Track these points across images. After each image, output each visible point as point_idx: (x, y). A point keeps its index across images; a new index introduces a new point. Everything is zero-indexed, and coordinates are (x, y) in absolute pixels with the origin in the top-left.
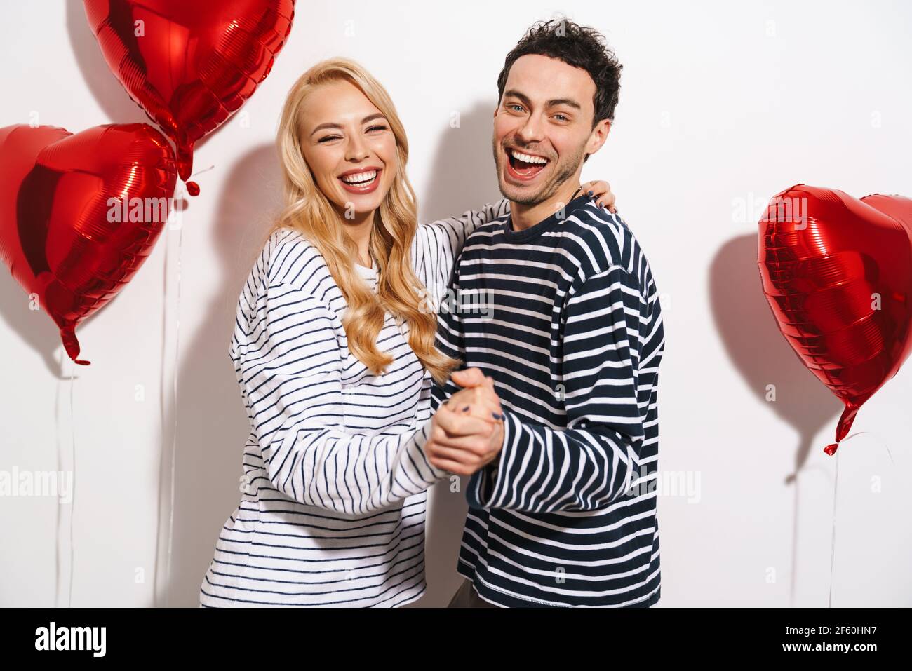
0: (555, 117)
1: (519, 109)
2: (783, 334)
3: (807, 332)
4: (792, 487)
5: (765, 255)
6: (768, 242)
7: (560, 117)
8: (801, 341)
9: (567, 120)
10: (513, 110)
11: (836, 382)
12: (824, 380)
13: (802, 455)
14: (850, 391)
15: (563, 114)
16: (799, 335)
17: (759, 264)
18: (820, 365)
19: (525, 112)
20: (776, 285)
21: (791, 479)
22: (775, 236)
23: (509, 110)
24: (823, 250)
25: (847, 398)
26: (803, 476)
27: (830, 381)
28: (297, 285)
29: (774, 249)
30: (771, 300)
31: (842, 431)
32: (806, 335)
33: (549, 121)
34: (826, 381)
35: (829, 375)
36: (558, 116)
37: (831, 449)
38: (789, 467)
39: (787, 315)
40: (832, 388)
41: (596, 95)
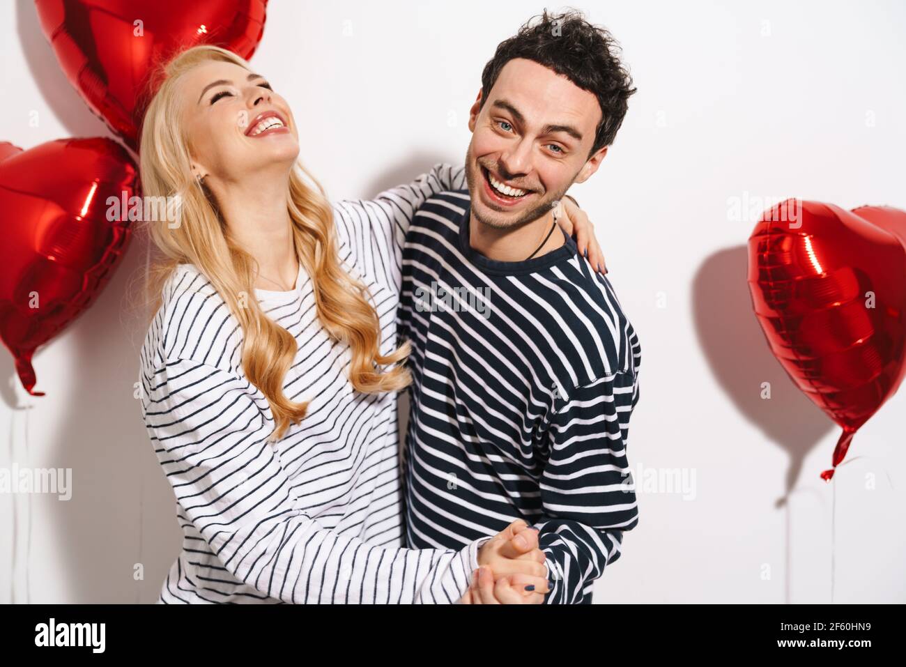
0: (549, 147)
1: (506, 127)
2: (775, 355)
3: (803, 354)
4: (783, 511)
5: (757, 274)
6: (761, 261)
7: (555, 148)
8: (796, 363)
9: (563, 152)
10: (499, 127)
11: (833, 405)
12: (818, 403)
13: (793, 477)
14: (848, 414)
15: (559, 145)
16: (793, 357)
17: (750, 284)
18: (817, 388)
19: (514, 132)
20: (771, 306)
21: (781, 503)
22: (769, 256)
23: (495, 127)
24: (819, 269)
25: (843, 421)
26: (794, 499)
27: (827, 404)
28: (198, 359)
29: (768, 268)
30: (764, 322)
31: (839, 454)
32: (802, 358)
33: (541, 150)
34: (823, 404)
35: (826, 398)
36: (552, 145)
37: (828, 475)
38: (779, 490)
39: (782, 336)
40: (829, 411)
41: (601, 123)
